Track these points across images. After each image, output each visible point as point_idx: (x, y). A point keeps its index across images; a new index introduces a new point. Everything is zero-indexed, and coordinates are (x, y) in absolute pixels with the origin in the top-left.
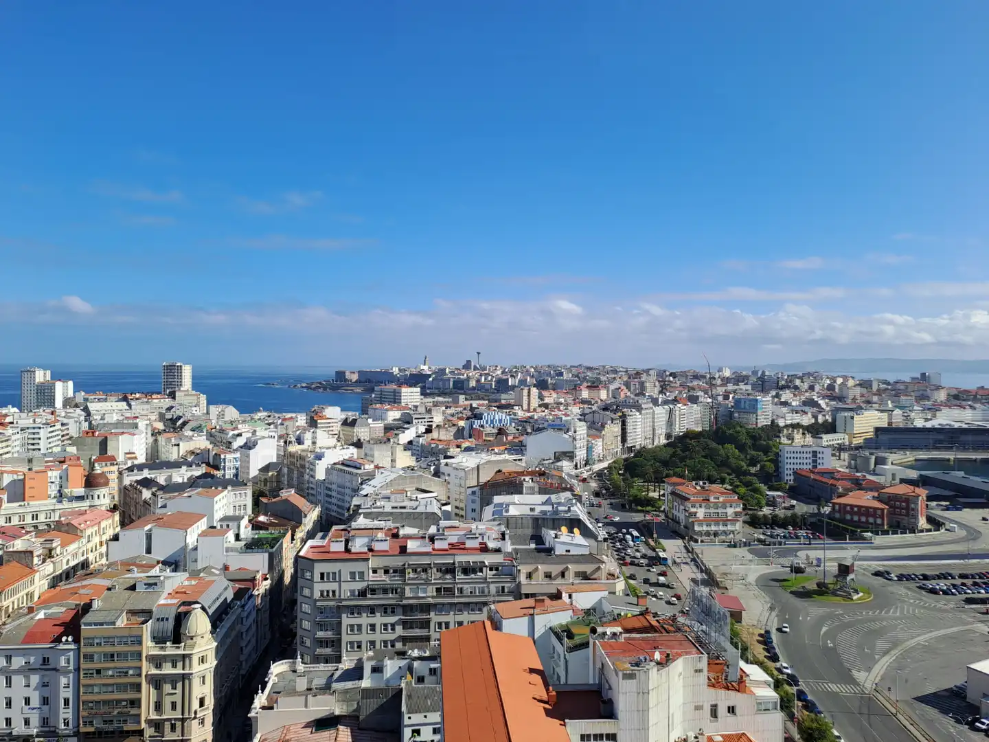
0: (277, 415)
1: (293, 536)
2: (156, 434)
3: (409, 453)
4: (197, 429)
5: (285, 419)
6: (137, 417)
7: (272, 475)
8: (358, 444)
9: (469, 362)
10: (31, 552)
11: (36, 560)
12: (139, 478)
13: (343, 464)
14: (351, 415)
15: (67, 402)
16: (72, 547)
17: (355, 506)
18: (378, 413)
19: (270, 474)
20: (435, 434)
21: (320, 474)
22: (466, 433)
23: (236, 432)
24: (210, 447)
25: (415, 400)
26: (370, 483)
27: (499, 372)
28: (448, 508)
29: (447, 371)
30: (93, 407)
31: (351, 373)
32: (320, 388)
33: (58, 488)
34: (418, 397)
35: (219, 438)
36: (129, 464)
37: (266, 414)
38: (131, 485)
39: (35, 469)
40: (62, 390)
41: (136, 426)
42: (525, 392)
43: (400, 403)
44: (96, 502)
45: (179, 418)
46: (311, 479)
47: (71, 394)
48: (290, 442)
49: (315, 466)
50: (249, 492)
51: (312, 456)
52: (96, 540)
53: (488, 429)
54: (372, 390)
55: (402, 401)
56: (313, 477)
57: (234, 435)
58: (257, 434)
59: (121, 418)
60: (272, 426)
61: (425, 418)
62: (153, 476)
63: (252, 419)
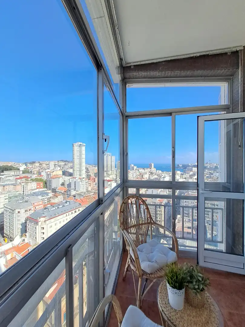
2: (149, 175)
4: (155, 174)
6: (147, 172)
9: (207, 163)
15: (136, 169)
18: (188, 173)
22: (209, 177)
23: (162, 175)
25: (196, 170)
30: (140, 170)
35: (159, 176)
37: (166, 172)
45: (152, 172)
53: (215, 177)
54: (186, 168)
55: (193, 170)
58: (165, 175)
59: (144, 172)
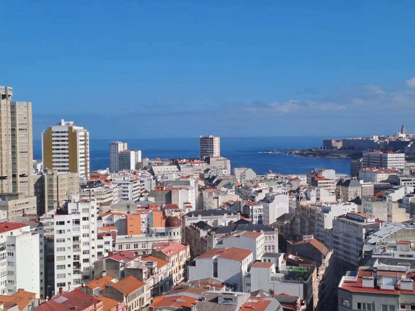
0: (284, 177)
1: (317, 272)
2: (201, 189)
3: (404, 210)
4: (229, 186)
5: (291, 180)
6: (188, 177)
7: (287, 224)
8: (357, 201)
10: (141, 270)
11: (144, 276)
12: (196, 222)
13: (347, 216)
14: (345, 177)
15: (138, 166)
16: (164, 268)
17: (365, 252)
18: (369, 175)
19: (286, 222)
21: (328, 225)
23: (257, 189)
24: (240, 200)
25: (400, 165)
26: (375, 234)
30: (156, 169)
31: (336, 141)
32: (310, 154)
33: (146, 227)
34: (403, 162)
35: (246, 193)
36: (187, 211)
37: (274, 175)
38: (191, 226)
39: (132, 212)
40: (135, 157)
41: (188, 183)
43: (387, 166)
44: (173, 238)
45: (214, 178)
46: (320, 228)
47: (140, 160)
48: (301, 198)
49: (324, 217)
50: (276, 236)
51: (321, 210)
52: (177, 265)
54: (360, 155)
55: (388, 165)
56: (322, 226)
57: (256, 191)
58: (273, 191)
59: (178, 177)
60: (282, 185)
61: (411, 180)
62: (205, 220)
63: (265, 179)
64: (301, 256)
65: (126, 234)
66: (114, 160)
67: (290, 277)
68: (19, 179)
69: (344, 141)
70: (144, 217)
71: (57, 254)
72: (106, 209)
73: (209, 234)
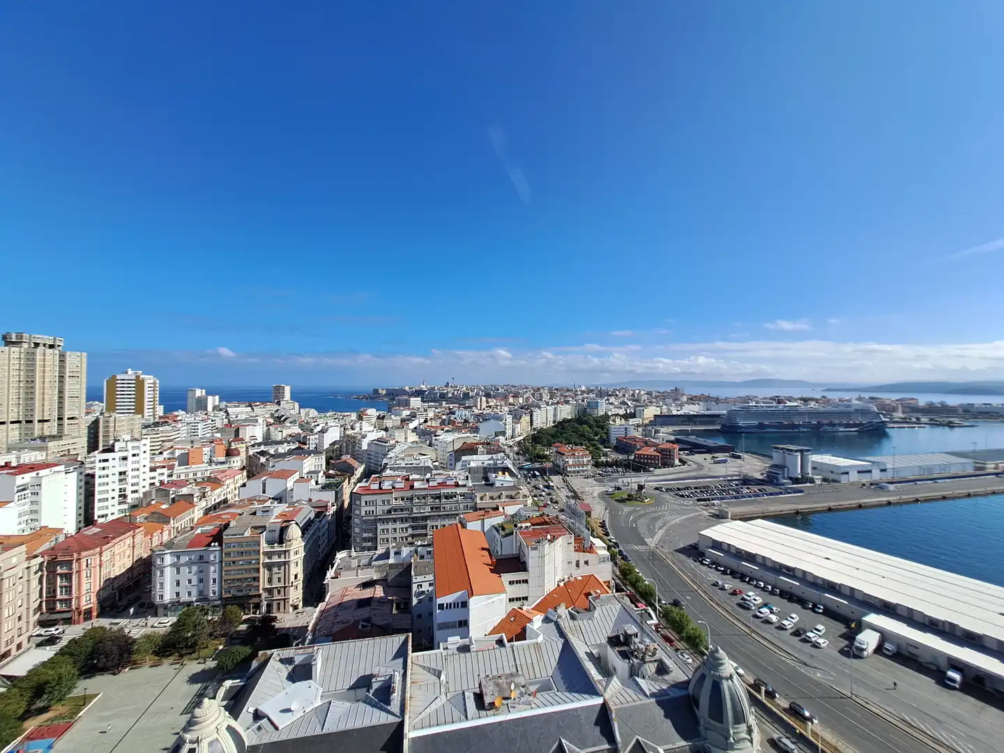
0: (340, 414)
1: (349, 481)
2: (268, 425)
3: (415, 434)
4: (294, 422)
5: (344, 416)
6: (257, 416)
8: (386, 430)
9: (448, 383)
10: (193, 495)
11: (195, 499)
12: (258, 451)
13: (377, 440)
14: (382, 413)
15: (215, 408)
16: (218, 491)
17: (384, 463)
18: (397, 412)
19: (336, 447)
20: (429, 423)
21: (365, 447)
22: (446, 422)
23: (316, 424)
24: (301, 432)
25: (418, 405)
26: (393, 451)
27: (465, 389)
28: (437, 464)
29: (436, 388)
30: (231, 410)
31: (382, 390)
32: (364, 398)
33: (209, 457)
34: (420, 403)
35: (306, 427)
36: (253, 442)
37: (333, 413)
38: (253, 455)
39: (195, 446)
40: (212, 401)
41: (257, 421)
42: (479, 400)
43: (410, 406)
44: (232, 465)
45: (283, 416)
46: (359, 449)
47: (217, 403)
48: (347, 429)
49: (361, 442)
50: (324, 457)
51: (360, 436)
52: (232, 487)
53: (459, 420)
54: (394, 399)
56: (361, 448)
57: (314, 425)
58: (328, 424)
59: (248, 416)
60: (337, 420)
61: (423, 414)
62: (267, 449)
63: (325, 416)
64: (339, 470)
65: (188, 465)
66: (191, 403)
67: (325, 487)
68: (66, 421)
69: (387, 390)
70: (206, 450)
71: (97, 489)
72: (168, 445)
73: (267, 459)
